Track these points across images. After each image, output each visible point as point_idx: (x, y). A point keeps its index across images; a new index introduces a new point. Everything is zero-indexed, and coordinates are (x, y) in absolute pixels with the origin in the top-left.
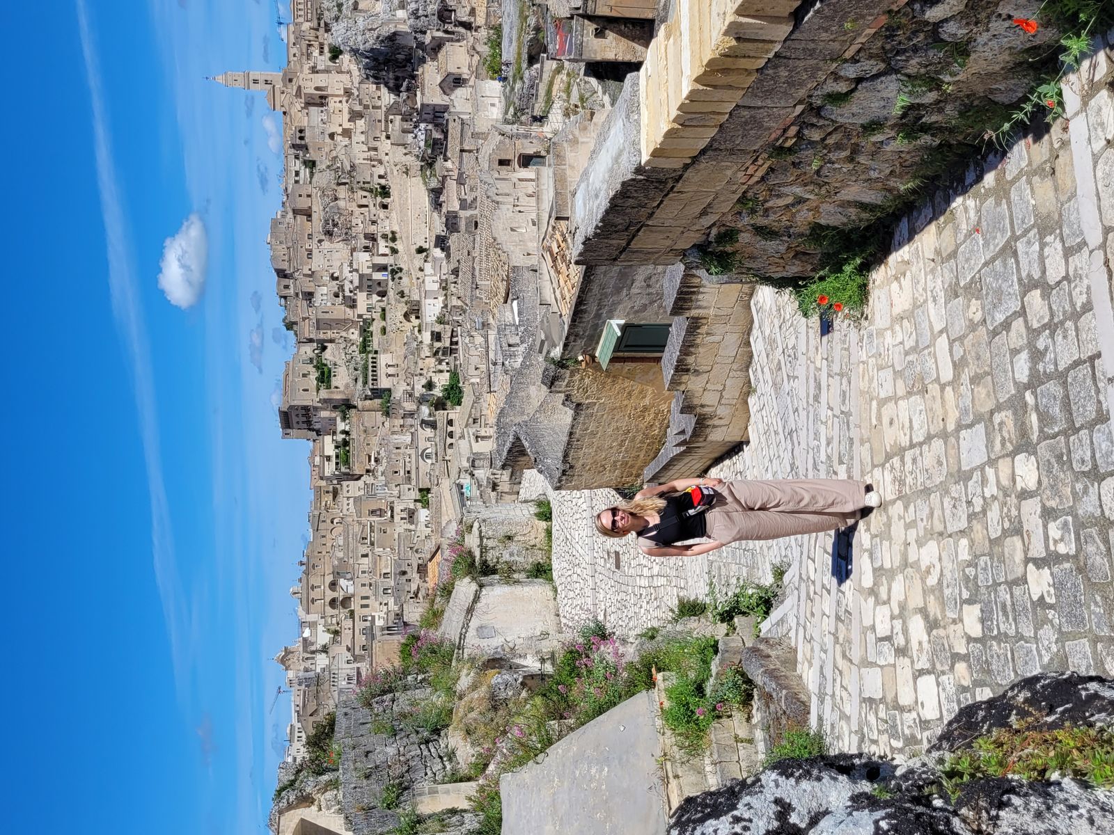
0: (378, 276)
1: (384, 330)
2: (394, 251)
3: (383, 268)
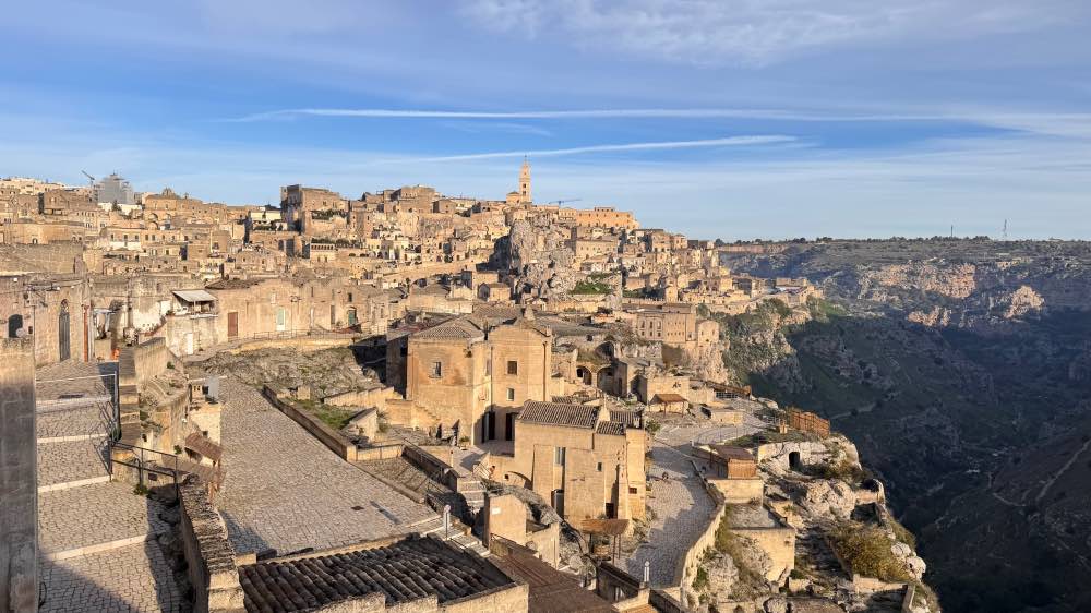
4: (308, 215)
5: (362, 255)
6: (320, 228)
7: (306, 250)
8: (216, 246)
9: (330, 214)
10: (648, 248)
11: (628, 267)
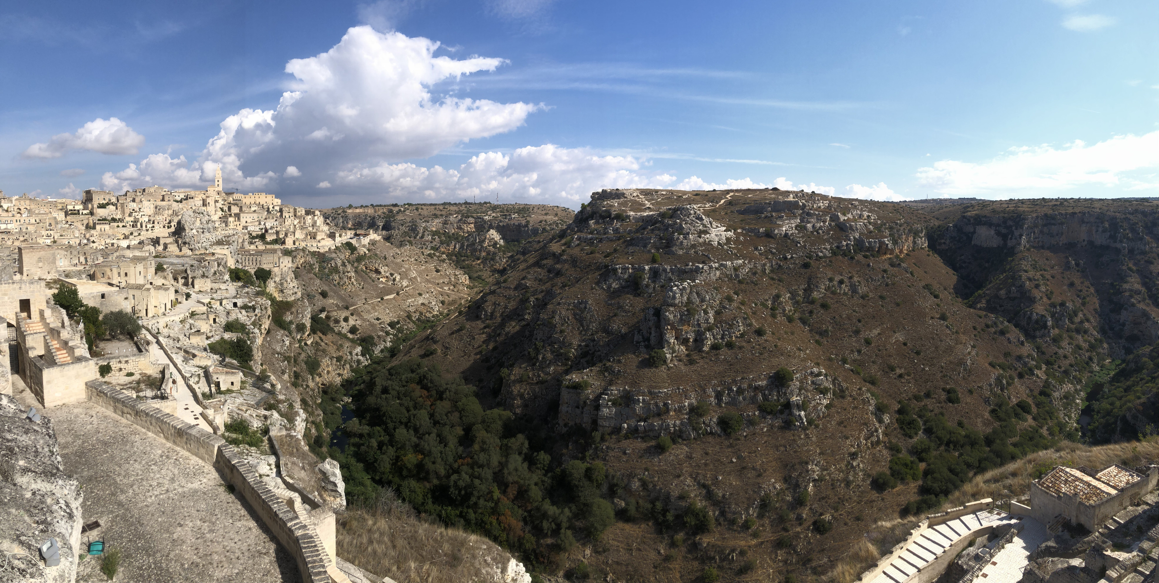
0: (139, 224)
1: (118, 226)
2: (147, 230)
3: (142, 226)
4: (95, 206)
5: (123, 226)
6: (102, 213)
7: (94, 224)
8: (50, 225)
9: (108, 204)
10: (281, 216)
11: (268, 227)
